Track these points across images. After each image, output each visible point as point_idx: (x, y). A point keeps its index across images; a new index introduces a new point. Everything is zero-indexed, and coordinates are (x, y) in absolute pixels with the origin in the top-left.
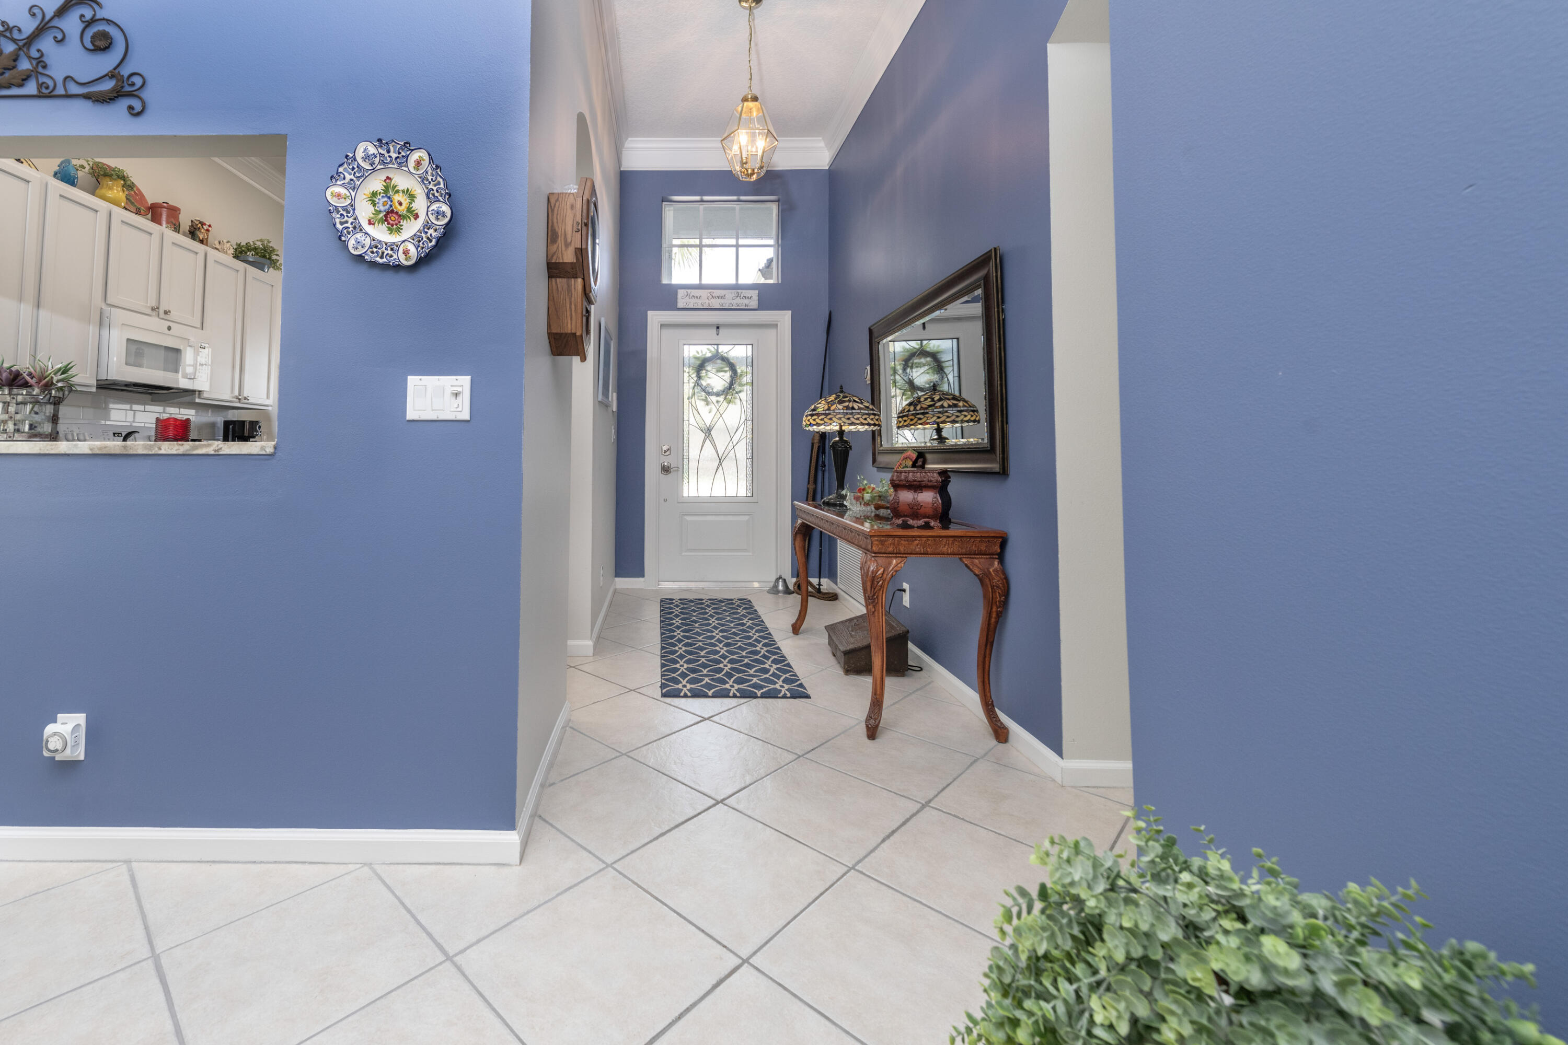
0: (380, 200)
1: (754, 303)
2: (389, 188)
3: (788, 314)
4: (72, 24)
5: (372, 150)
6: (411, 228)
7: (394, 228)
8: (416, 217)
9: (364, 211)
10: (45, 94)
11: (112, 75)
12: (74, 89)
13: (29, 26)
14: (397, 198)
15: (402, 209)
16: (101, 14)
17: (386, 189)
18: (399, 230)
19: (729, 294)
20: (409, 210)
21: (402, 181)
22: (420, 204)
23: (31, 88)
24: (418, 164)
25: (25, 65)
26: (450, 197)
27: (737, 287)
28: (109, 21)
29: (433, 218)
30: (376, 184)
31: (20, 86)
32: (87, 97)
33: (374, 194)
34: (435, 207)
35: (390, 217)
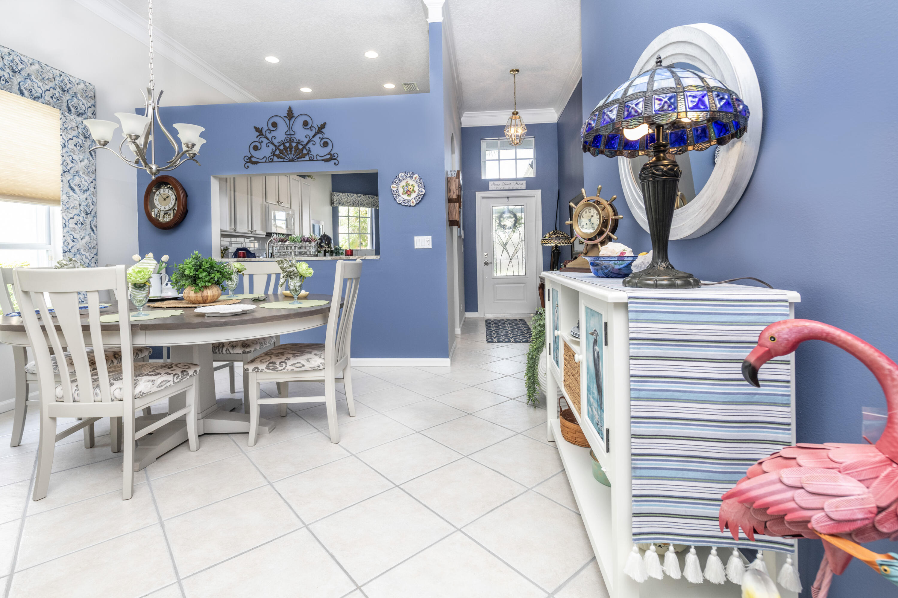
0: (405, 188)
1: (524, 187)
2: (407, 184)
3: (539, 191)
4: (317, 139)
5: (403, 174)
6: (413, 195)
7: (409, 195)
8: (415, 192)
9: (401, 191)
10: (311, 160)
11: (329, 154)
12: (319, 158)
13: (306, 141)
14: (409, 187)
15: (411, 190)
16: (325, 136)
17: (407, 185)
18: (410, 196)
19: (513, 183)
20: (413, 190)
21: (411, 182)
22: (416, 189)
23: (307, 158)
24: (416, 178)
25: (305, 152)
26: (424, 187)
27: (516, 180)
28: (327, 138)
29: (420, 193)
30: (403, 183)
31: (304, 157)
32: (323, 160)
33: (403, 186)
34: (420, 189)
35: (408, 192)
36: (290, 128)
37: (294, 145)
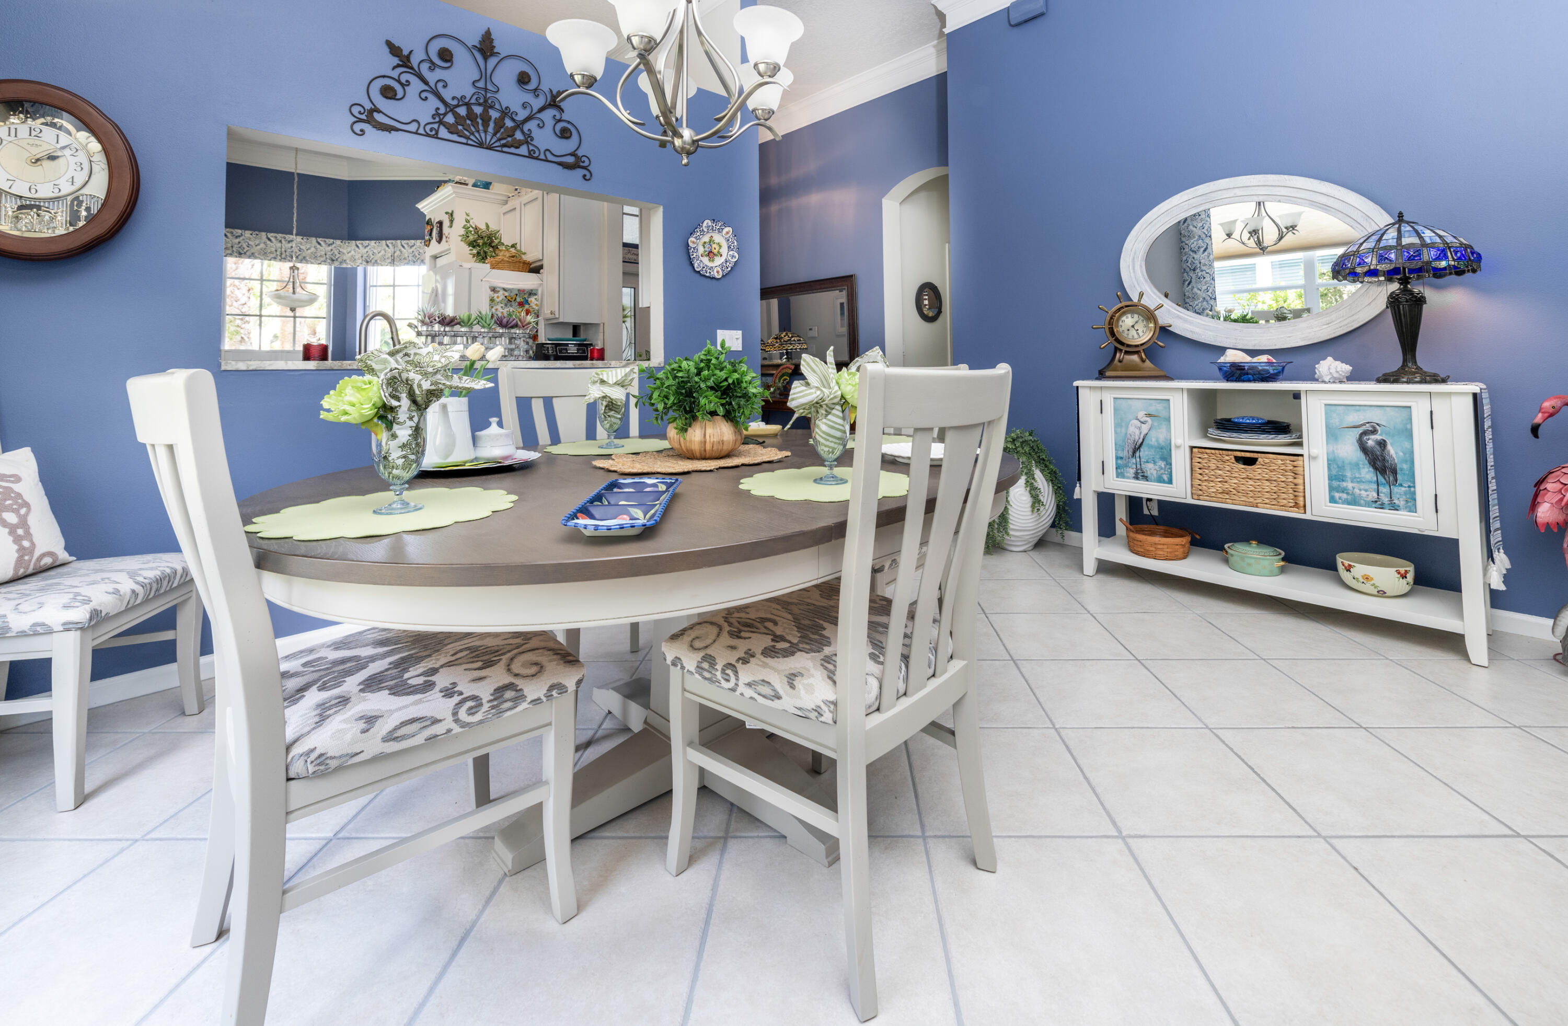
0: (707, 246)
2: (711, 241)
4: (547, 117)
5: (710, 224)
6: (719, 261)
7: (711, 260)
8: (721, 256)
9: (701, 250)
10: (531, 156)
11: (573, 154)
12: (550, 157)
13: (522, 115)
14: (714, 246)
15: (715, 251)
16: (565, 117)
17: (710, 242)
18: (713, 261)
20: (718, 252)
21: (718, 238)
22: (724, 250)
23: (523, 150)
24: (727, 233)
25: (519, 136)
26: (739, 250)
28: (569, 122)
29: (730, 258)
30: (706, 239)
31: (517, 148)
32: (560, 164)
33: (705, 243)
34: (731, 253)
35: (711, 254)
36: (485, 76)
37: (494, 114)
